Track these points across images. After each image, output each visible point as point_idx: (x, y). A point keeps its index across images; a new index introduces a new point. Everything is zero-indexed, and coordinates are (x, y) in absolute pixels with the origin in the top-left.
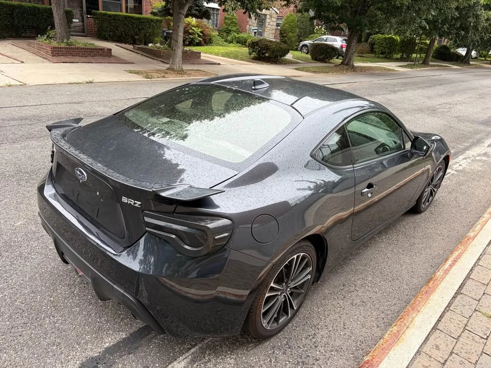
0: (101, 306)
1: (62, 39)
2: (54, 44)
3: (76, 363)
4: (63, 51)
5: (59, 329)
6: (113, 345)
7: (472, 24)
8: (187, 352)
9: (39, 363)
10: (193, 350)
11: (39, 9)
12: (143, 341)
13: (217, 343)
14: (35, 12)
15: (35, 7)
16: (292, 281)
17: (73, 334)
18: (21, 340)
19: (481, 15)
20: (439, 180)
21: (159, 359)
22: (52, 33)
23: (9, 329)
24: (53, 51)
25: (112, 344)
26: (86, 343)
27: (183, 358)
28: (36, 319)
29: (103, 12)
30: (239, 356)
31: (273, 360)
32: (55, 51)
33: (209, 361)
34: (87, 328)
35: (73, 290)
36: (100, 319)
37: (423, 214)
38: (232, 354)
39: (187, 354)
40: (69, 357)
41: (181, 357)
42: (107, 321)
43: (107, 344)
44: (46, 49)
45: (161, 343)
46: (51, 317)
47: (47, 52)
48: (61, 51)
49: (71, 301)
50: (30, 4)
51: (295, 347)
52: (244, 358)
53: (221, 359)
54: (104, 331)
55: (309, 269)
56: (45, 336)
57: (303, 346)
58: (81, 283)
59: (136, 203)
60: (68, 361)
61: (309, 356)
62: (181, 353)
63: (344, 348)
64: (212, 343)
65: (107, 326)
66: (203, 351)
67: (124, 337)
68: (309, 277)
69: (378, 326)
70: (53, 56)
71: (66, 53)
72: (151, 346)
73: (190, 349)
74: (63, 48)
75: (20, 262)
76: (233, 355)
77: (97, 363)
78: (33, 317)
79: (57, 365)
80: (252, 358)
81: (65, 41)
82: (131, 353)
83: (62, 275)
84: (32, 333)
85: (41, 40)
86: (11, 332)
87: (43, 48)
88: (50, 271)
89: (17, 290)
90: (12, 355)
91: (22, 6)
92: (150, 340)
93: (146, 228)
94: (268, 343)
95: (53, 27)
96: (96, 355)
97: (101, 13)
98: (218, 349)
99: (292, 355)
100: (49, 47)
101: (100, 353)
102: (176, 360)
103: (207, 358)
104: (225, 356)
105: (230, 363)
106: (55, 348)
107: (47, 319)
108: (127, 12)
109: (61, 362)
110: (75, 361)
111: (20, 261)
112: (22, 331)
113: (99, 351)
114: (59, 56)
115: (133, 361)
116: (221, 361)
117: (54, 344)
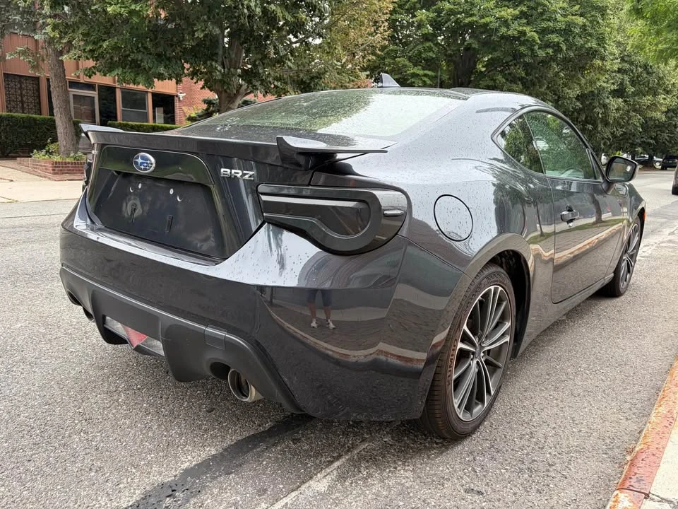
0: (166, 416)
1: (67, 154)
2: (57, 158)
3: (134, 493)
4: (69, 167)
5: (97, 449)
6: (196, 465)
7: (600, 116)
8: (327, 466)
9: (67, 497)
10: (336, 464)
11: (35, 120)
12: (249, 456)
13: (375, 453)
14: (29, 124)
15: (31, 118)
16: (487, 337)
17: (123, 453)
18: (31, 466)
19: (609, 104)
20: (634, 249)
21: (281, 478)
22: (52, 147)
23: (8, 452)
24: (55, 167)
25: (194, 463)
26: (149, 464)
27: (322, 476)
28: (55, 437)
29: (122, 122)
30: (419, 466)
31: (478, 469)
32: (58, 167)
33: (370, 476)
34: (147, 444)
35: (115, 398)
36: (168, 431)
37: (622, 298)
38: (407, 464)
39: (328, 470)
40: (121, 486)
41: (319, 475)
42: (181, 435)
43: (188, 464)
44: (44, 166)
45: (279, 456)
46: (82, 434)
47: (46, 169)
48: (66, 167)
49: (114, 411)
50: (23, 115)
51: (507, 451)
52: (428, 468)
53: (390, 472)
54: (178, 446)
55: (508, 325)
56: (72, 459)
57: (519, 448)
58: (128, 389)
59: (246, 174)
60: (119, 492)
61: (535, 461)
62: (319, 468)
63: (588, 447)
64: (367, 452)
65: (182, 441)
66: (355, 464)
67: (213, 453)
68: (507, 339)
69: (627, 419)
70: (55, 174)
71: (73, 170)
72: (263, 461)
73: (331, 462)
74: (69, 163)
75: (23, 369)
76: (408, 466)
77: (173, 491)
78: (50, 435)
79: (100, 498)
80: (441, 469)
81: (72, 155)
82: (232, 473)
83: (95, 381)
84: (49, 457)
85: (39, 156)
86: (12, 457)
87: (40, 165)
88: (73, 378)
89: (20, 401)
90: (15, 488)
91: (12, 117)
92: (260, 455)
93: (265, 214)
94: (460, 447)
95: (55, 140)
96: (170, 479)
97: (120, 123)
98: (379, 460)
99: (506, 460)
100: (49, 162)
101: (175, 476)
102: (311, 478)
103: (365, 473)
104: (396, 468)
105: (407, 477)
106: (92, 474)
107: (75, 436)
108: (155, 121)
109: (107, 493)
110: (132, 491)
111: (23, 367)
112: (32, 455)
113: (174, 474)
114: (63, 174)
115: (237, 484)
116: (390, 474)
117: (91, 469)
